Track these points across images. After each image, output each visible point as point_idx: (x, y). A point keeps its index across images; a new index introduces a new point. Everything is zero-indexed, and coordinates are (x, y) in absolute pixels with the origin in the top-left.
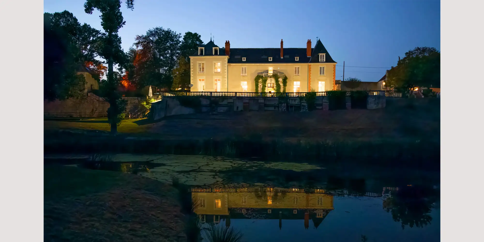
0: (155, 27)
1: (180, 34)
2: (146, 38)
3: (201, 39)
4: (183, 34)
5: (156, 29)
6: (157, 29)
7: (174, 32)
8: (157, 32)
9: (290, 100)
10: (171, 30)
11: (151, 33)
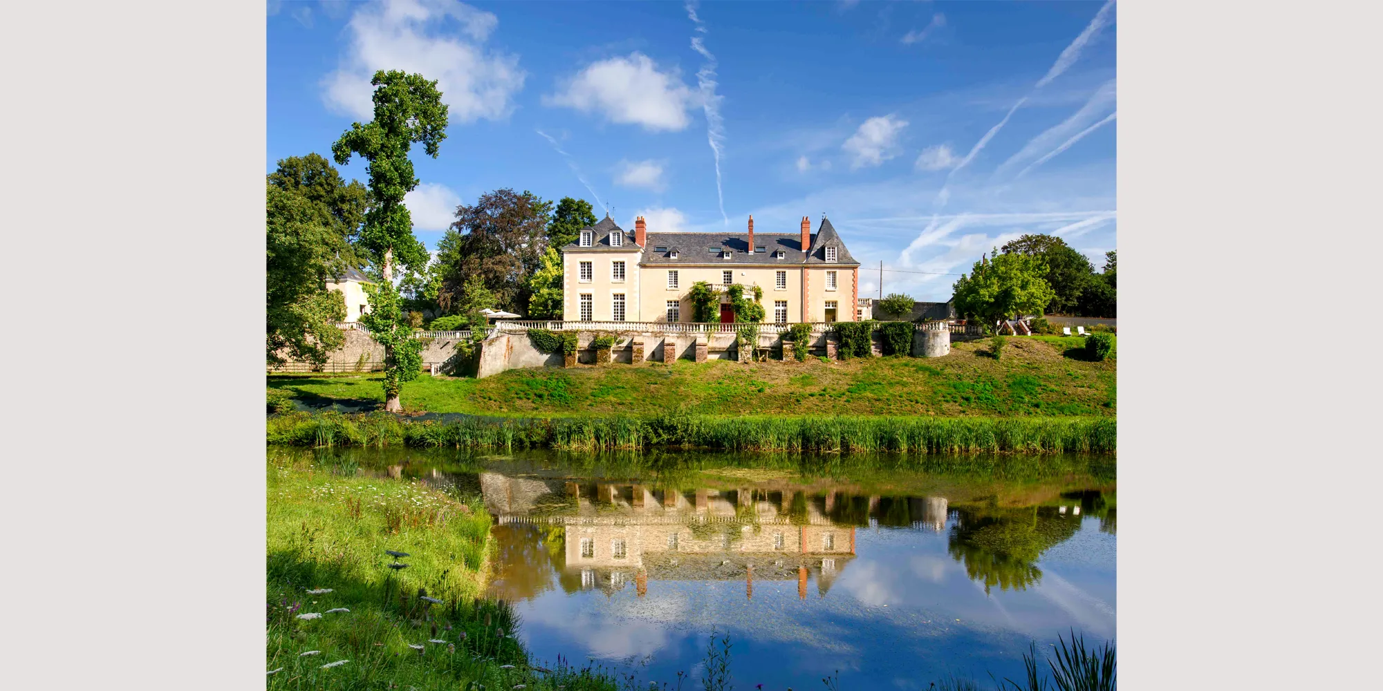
0: (497, 189)
1: (551, 203)
2: (477, 212)
3: (593, 212)
4: (557, 203)
5: (499, 191)
6: (501, 192)
7: (538, 198)
8: (500, 198)
9: (759, 337)
10: (530, 195)
11: (487, 202)
